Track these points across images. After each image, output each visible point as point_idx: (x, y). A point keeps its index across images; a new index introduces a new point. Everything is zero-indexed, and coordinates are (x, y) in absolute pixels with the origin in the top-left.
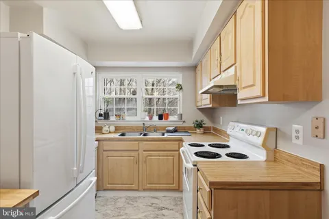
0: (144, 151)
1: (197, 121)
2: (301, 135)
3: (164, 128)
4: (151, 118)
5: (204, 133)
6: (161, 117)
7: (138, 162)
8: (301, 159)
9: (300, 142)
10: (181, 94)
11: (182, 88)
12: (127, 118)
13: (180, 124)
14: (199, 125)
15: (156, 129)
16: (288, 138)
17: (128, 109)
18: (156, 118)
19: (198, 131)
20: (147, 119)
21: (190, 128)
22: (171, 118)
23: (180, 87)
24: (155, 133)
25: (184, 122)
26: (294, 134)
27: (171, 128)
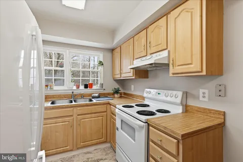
0: (78, 115)
1: (115, 89)
2: (207, 95)
3: (90, 95)
4: (78, 87)
5: (121, 97)
6: (86, 86)
7: (72, 126)
8: (209, 110)
9: (206, 99)
10: (102, 69)
11: (103, 64)
12: (55, 88)
13: (102, 91)
14: (117, 91)
15: (82, 96)
16: (196, 97)
17: (55, 80)
18: (82, 87)
19: (116, 95)
20: (75, 88)
21: (109, 94)
22: (94, 87)
23: (101, 63)
24: (82, 100)
25: (104, 89)
26: (201, 95)
27: (97, 95)
